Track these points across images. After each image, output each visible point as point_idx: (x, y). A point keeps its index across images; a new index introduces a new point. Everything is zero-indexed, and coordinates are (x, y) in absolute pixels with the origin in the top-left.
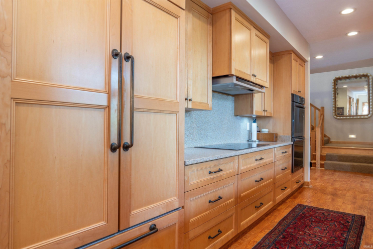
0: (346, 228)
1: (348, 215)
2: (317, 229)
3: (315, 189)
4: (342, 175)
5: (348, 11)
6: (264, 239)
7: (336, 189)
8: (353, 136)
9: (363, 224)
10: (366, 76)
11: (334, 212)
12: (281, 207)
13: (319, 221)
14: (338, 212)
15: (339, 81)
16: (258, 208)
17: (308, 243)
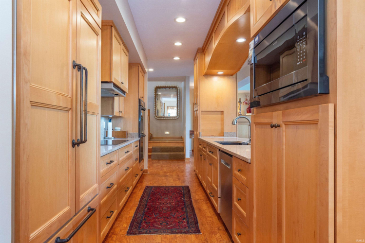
0: (182, 195)
1: (180, 187)
2: (166, 199)
3: (152, 174)
4: (165, 162)
5: (178, 44)
6: (136, 213)
7: (165, 172)
8: (167, 133)
9: (189, 191)
10: (176, 88)
11: (171, 187)
12: (135, 190)
13: (164, 194)
14: (173, 187)
15: (159, 89)
16: (126, 191)
17: (165, 208)
